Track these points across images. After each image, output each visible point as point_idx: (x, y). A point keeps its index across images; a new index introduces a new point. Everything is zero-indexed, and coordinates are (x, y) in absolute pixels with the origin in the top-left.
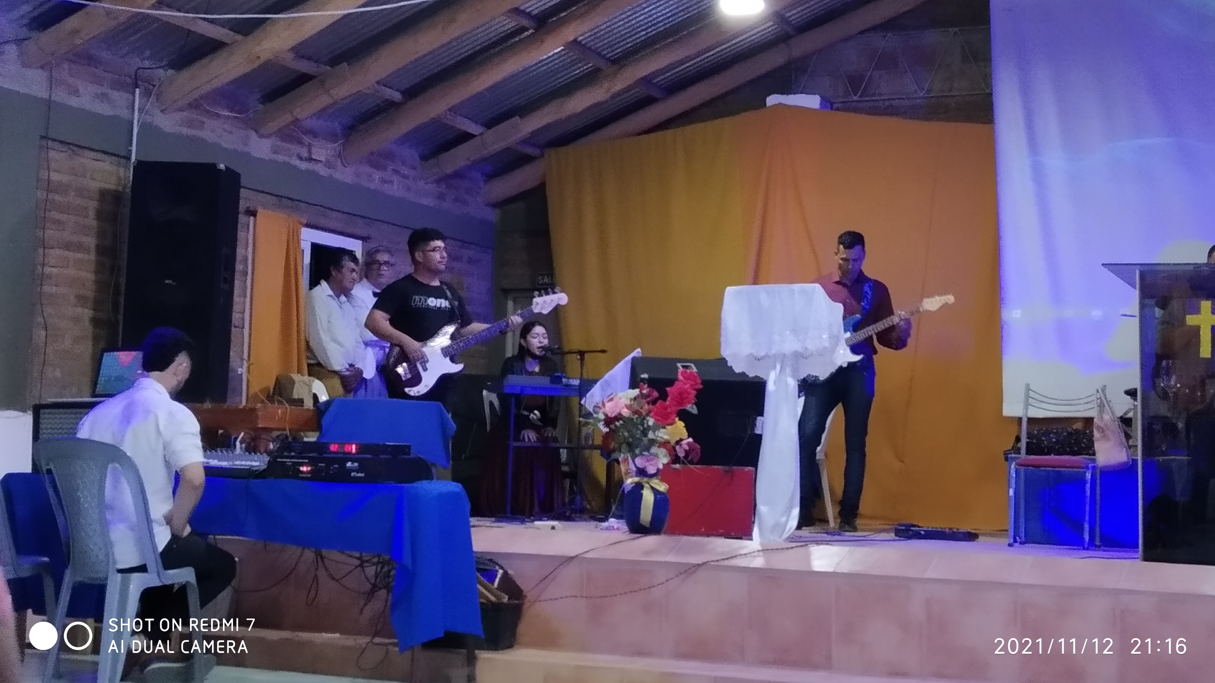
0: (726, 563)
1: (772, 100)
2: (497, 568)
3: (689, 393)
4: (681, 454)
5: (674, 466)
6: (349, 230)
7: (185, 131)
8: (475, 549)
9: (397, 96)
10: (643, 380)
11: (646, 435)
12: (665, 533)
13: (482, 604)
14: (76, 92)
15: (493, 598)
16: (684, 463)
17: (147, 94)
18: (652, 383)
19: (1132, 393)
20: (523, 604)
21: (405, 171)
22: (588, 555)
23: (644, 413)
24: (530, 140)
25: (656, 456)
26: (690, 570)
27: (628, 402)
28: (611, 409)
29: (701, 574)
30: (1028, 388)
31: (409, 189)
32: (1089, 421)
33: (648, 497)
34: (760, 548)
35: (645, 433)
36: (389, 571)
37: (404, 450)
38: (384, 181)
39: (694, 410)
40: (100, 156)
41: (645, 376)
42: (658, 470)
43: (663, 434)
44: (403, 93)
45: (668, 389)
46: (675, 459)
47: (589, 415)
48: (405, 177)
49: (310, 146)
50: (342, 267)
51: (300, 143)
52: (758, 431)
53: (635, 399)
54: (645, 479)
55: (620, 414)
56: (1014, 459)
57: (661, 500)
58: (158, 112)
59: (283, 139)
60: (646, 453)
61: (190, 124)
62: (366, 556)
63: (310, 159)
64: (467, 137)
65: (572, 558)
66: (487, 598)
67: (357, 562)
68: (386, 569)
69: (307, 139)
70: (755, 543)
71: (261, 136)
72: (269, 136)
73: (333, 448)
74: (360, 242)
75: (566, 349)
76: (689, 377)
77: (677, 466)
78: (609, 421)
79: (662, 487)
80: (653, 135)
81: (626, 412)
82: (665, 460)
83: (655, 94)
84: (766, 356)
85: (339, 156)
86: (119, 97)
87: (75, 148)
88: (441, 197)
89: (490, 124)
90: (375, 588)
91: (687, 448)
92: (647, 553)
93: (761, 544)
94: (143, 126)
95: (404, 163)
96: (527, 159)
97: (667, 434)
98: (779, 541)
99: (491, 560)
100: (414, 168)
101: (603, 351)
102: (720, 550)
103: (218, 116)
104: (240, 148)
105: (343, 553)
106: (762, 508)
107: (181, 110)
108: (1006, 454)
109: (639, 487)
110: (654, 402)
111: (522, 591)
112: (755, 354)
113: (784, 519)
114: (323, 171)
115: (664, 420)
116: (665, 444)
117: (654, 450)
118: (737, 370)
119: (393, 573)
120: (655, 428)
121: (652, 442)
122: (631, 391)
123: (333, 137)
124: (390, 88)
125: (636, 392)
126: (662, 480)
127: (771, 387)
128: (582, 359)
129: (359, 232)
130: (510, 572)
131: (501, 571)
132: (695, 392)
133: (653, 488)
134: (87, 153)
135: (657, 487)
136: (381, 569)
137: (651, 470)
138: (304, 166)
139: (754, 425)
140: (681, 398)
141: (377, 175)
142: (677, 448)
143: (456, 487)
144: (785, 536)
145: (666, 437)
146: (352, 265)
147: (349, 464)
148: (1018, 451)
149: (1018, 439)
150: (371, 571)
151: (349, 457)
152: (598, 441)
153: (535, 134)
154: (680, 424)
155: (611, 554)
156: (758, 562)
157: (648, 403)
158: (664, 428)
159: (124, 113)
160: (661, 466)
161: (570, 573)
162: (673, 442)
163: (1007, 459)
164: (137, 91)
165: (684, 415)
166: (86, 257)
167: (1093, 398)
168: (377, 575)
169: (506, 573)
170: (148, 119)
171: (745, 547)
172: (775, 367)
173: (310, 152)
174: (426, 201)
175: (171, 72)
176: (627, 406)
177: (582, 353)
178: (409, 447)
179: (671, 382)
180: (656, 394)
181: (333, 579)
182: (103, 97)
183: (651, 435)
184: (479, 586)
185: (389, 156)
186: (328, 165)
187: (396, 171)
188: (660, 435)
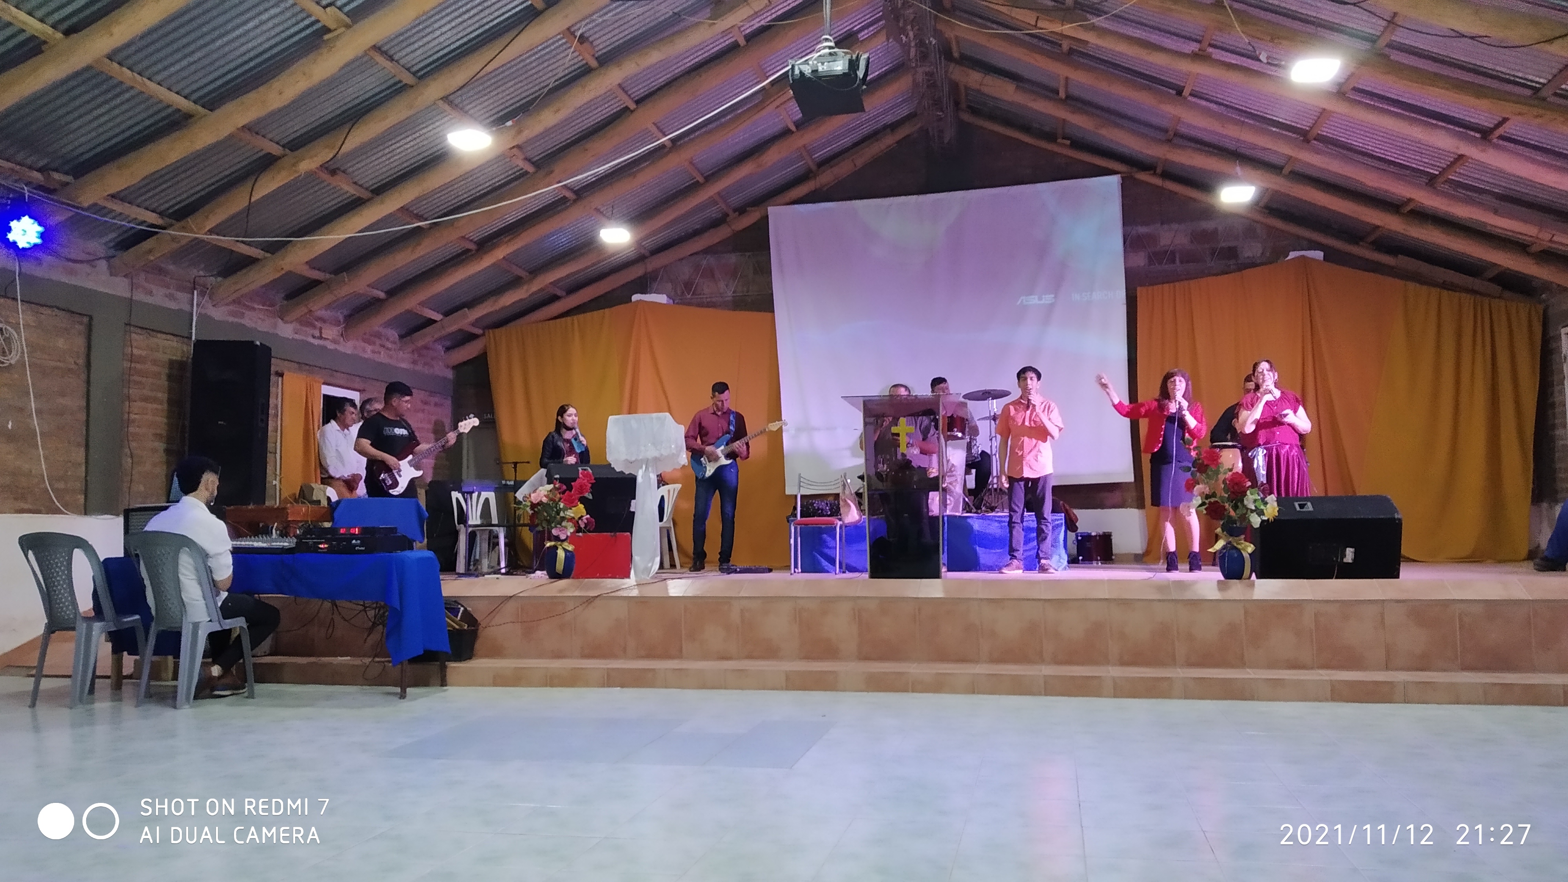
0: (613, 594)
1: (635, 297)
2: (459, 606)
3: (586, 486)
4: (582, 526)
5: (577, 534)
6: (349, 385)
7: (231, 319)
8: (444, 595)
9: (382, 295)
10: (556, 479)
11: (558, 514)
12: (573, 578)
13: (449, 630)
14: (151, 293)
15: (457, 627)
16: (584, 532)
17: (202, 294)
18: (561, 480)
19: (861, 478)
20: (478, 629)
21: (389, 345)
22: (521, 595)
23: (557, 500)
24: (474, 324)
25: (566, 527)
26: (590, 600)
27: (546, 493)
28: (534, 498)
29: (597, 602)
30: (800, 477)
31: (391, 357)
32: (837, 496)
33: (561, 554)
34: (635, 584)
35: (558, 513)
36: (384, 613)
37: (393, 530)
38: (374, 352)
39: (591, 497)
40: (169, 337)
41: (557, 476)
42: (567, 536)
43: (570, 513)
44: (386, 292)
45: (573, 483)
46: (579, 530)
47: (520, 503)
48: (388, 349)
49: (321, 329)
50: (345, 410)
51: (314, 327)
52: (632, 509)
53: (551, 491)
54: (559, 543)
55: (541, 501)
56: (792, 521)
57: (569, 556)
58: (210, 306)
59: (301, 325)
60: (558, 526)
61: (234, 314)
62: (368, 603)
63: (321, 338)
64: (432, 322)
65: (511, 597)
66: (452, 626)
67: (361, 608)
68: (382, 611)
69: (318, 324)
70: (632, 580)
71: (286, 322)
72: (291, 322)
73: (342, 531)
74: (358, 393)
75: (504, 461)
76: (586, 475)
77: (580, 534)
78: (533, 506)
79: (570, 548)
80: (558, 321)
81: (545, 500)
82: (572, 530)
83: (559, 293)
84: (636, 460)
85: (342, 335)
86: (183, 296)
87: (151, 332)
88: (414, 362)
89: (447, 314)
90: (374, 625)
91: (586, 521)
92: (561, 591)
93: (636, 581)
94: (200, 316)
95: (388, 339)
96: (473, 337)
97: (573, 513)
98: (647, 578)
99: (455, 602)
100: (395, 343)
101: (528, 462)
102: (609, 586)
103: (254, 309)
104: (271, 331)
105: (351, 602)
106: (636, 558)
107: (227, 304)
108: (788, 518)
109: (555, 548)
110: (564, 493)
111: (477, 621)
112: (629, 459)
113: (650, 565)
114: (331, 346)
115: (571, 504)
116: (571, 519)
117: (564, 524)
118: (618, 470)
119: (387, 614)
120: (564, 510)
121: (563, 519)
122: (548, 486)
123: (337, 323)
124: (377, 289)
125: (551, 486)
126: (570, 543)
127: (639, 480)
128: (515, 468)
129: (356, 386)
130: (468, 609)
131: (462, 609)
132: (590, 485)
133: (564, 549)
134: (159, 335)
135: (567, 548)
136: (379, 611)
137: (563, 537)
138: (316, 342)
139: (630, 505)
140: (581, 489)
141: (369, 348)
142: (580, 521)
143: (430, 554)
144: (650, 576)
145: (572, 515)
146: (352, 409)
147: (354, 541)
148: (795, 516)
149: (795, 508)
150: (371, 613)
151: (354, 536)
152: (527, 521)
153: (477, 320)
154: (581, 506)
155: (537, 593)
156: (635, 593)
157: (560, 493)
158: (571, 509)
159: (186, 308)
160: (569, 534)
161: (510, 606)
162: (576, 518)
163: (788, 521)
164: (195, 292)
165: (583, 500)
166: (160, 407)
167: (840, 481)
168: (375, 617)
169: (465, 609)
170: (203, 312)
171: (624, 584)
172: (641, 467)
173: (321, 333)
174: (404, 365)
175: (219, 279)
176: (545, 496)
177: (515, 464)
178: (396, 528)
179: (575, 480)
180: (565, 487)
181: (345, 620)
182: (171, 297)
183: (562, 514)
184: (447, 619)
185: (378, 335)
186: (334, 341)
187: (383, 346)
188: (568, 513)
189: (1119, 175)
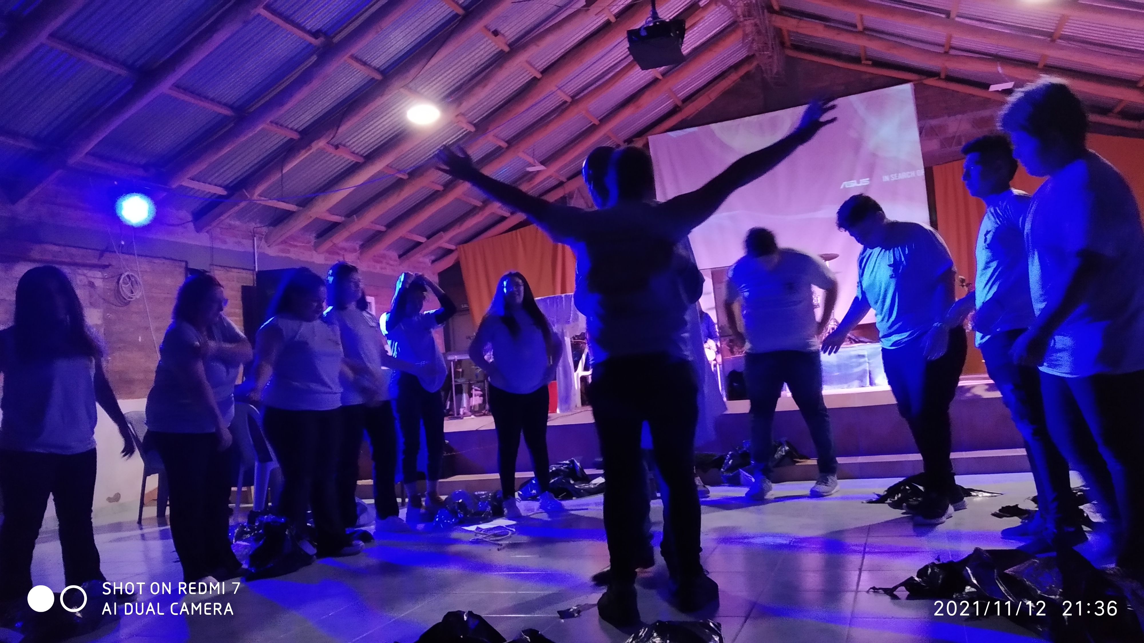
7: (282, 255)
9: (382, 228)
14: (225, 242)
17: (260, 239)
21: (392, 262)
24: (449, 242)
38: (382, 268)
40: (240, 271)
44: (385, 226)
48: (391, 265)
51: (338, 254)
58: (266, 247)
59: (330, 254)
61: (283, 251)
64: (419, 244)
65: (473, 431)
69: (341, 252)
71: (319, 253)
72: (322, 253)
80: (506, 234)
85: (359, 259)
86: (247, 242)
87: (228, 269)
89: (429, 237)
94: (260, 254)
95: (391, 259)
96: (449, 252)
100: (395, 261)
103: (296, 246)
104: (311, 260)
107: (278, 244)
124: (379, 225)
134: (234, 270)
141: (378, 266)
153: (451, 239)
159: (251, 250)
164: (255, 238)
170: (262, 251)
175: (272, 228)
182: (239, 243)
185: (384, 256)
187: (388, 264)
189: (912, 83)
